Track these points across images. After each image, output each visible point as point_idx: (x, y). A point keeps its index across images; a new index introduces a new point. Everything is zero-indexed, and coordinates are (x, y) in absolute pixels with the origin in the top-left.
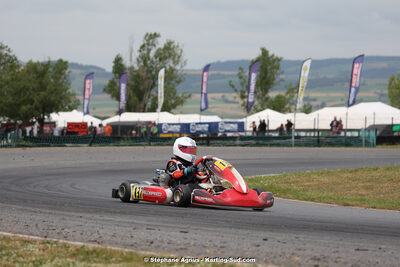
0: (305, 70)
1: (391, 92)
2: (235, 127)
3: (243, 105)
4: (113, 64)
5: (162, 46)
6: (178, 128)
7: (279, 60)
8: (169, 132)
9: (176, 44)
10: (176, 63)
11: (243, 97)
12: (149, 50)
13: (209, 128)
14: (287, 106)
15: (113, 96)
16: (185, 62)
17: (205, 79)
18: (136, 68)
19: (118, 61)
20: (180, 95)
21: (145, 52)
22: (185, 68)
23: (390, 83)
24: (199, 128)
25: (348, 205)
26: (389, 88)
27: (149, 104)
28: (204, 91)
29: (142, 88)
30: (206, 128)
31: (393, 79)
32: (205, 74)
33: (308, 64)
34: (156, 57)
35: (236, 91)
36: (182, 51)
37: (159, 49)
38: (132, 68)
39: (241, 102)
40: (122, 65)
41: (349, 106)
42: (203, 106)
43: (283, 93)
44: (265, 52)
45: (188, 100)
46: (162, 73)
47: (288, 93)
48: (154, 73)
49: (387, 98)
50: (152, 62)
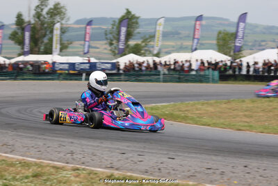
0: (160, 25)
1: (218, 42)
2: (109, 66)
3: (111, 50)
4: (16, 19)
5: (52, 7)
6: (66, 67)
7: (138, 18)
8: (61, 69)
9: (62, 5)
10: (62, 19)
11: (111, 44)
12: (42, 10)
13: (90, 66)
14: (142, 52)
15: (16, 42)
16: (68, 19)
17: (88, 31)
18: (33, 22)
19: (19, 17)
20: (66, 42)
21: (39, 10)
22: (69, 23)
23: (218, 36)
24: (83, 67)
25: (240, 130)
26: (218, 39)
27: (42, 48)
28: (87, 39)
29: (37, 36)
30: (87, 66)
31: (220, 33)
32: (88, 27)
33: (162, 21)
34: (47, 14)
35: (107, 39)
36: (66, 10)
37: (51, 9)
38: (29, 22)
39: (109, 48)
40: (22, 20)
41: (192, 51)
42: (86, 50)
43: (139, 42)
44: (128, 12)
45: (70, 46)
46: (57, 26)
47: (143, 42)
48: (46, 25)
49: (216, 47)
50: (44, 17)
